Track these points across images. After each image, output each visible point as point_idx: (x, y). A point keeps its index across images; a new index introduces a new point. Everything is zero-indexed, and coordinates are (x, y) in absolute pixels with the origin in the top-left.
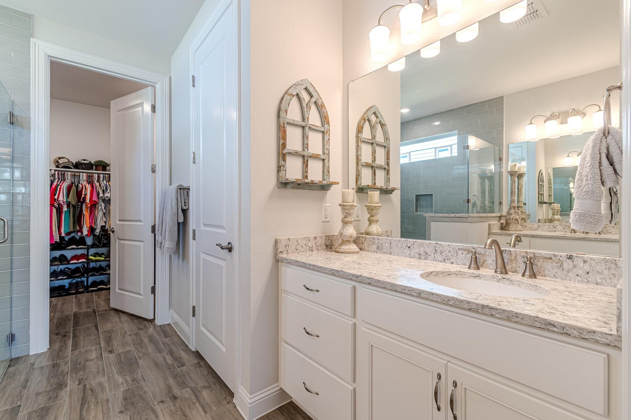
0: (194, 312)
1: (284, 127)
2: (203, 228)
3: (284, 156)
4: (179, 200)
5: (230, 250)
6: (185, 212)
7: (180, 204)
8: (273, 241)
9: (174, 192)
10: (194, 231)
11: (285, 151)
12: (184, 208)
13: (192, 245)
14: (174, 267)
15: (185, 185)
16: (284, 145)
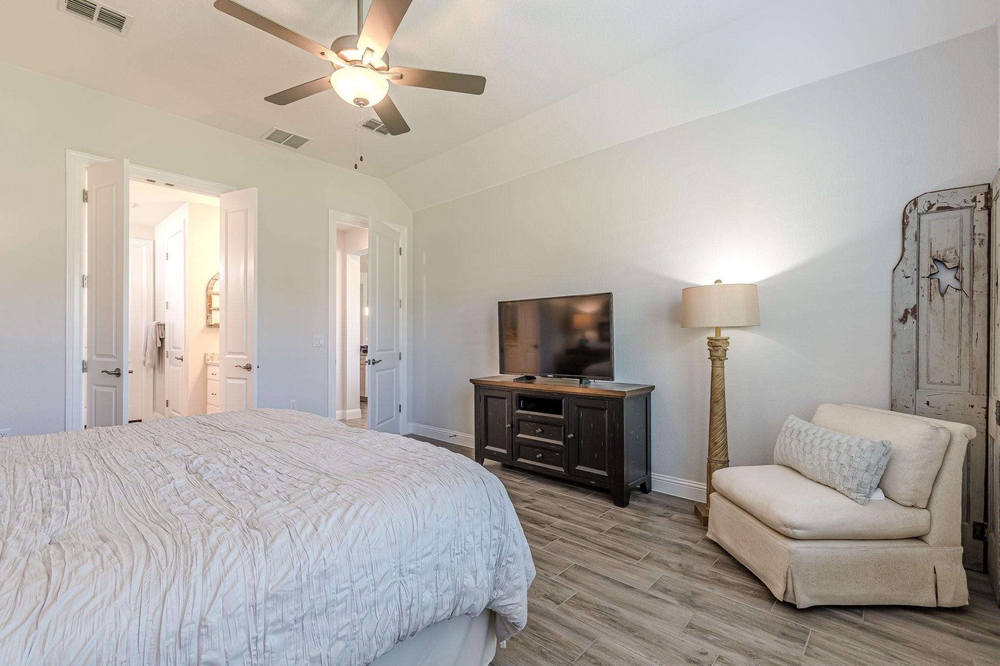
0: (167, 404)
1: (210, 296)
2: (172, 349)
3: (210, 312)
4: (157, 332)
5: (182, 359)
6: (162, 340)
7: (158, 334)
8: (204, 354)
9: (154, 327)
10: (167, 352)
11: (211, 309)
12: (162, 337)
13: (167, 360)
14: (157, 377)
15: (162, 323)
16: (210, 306)
